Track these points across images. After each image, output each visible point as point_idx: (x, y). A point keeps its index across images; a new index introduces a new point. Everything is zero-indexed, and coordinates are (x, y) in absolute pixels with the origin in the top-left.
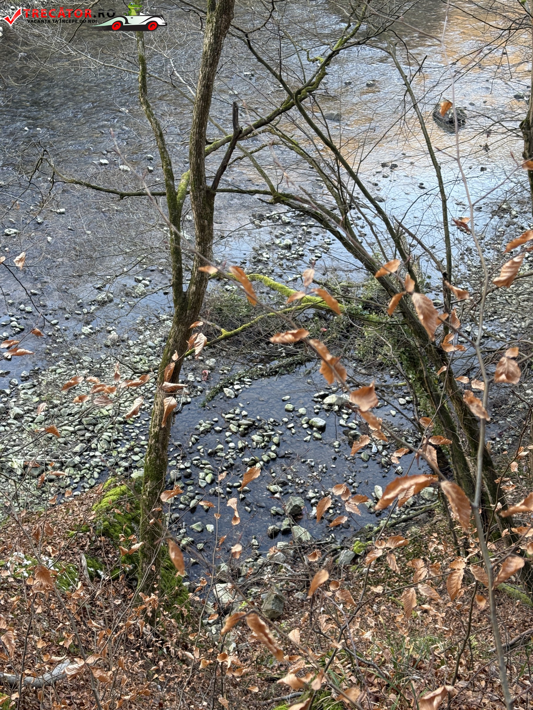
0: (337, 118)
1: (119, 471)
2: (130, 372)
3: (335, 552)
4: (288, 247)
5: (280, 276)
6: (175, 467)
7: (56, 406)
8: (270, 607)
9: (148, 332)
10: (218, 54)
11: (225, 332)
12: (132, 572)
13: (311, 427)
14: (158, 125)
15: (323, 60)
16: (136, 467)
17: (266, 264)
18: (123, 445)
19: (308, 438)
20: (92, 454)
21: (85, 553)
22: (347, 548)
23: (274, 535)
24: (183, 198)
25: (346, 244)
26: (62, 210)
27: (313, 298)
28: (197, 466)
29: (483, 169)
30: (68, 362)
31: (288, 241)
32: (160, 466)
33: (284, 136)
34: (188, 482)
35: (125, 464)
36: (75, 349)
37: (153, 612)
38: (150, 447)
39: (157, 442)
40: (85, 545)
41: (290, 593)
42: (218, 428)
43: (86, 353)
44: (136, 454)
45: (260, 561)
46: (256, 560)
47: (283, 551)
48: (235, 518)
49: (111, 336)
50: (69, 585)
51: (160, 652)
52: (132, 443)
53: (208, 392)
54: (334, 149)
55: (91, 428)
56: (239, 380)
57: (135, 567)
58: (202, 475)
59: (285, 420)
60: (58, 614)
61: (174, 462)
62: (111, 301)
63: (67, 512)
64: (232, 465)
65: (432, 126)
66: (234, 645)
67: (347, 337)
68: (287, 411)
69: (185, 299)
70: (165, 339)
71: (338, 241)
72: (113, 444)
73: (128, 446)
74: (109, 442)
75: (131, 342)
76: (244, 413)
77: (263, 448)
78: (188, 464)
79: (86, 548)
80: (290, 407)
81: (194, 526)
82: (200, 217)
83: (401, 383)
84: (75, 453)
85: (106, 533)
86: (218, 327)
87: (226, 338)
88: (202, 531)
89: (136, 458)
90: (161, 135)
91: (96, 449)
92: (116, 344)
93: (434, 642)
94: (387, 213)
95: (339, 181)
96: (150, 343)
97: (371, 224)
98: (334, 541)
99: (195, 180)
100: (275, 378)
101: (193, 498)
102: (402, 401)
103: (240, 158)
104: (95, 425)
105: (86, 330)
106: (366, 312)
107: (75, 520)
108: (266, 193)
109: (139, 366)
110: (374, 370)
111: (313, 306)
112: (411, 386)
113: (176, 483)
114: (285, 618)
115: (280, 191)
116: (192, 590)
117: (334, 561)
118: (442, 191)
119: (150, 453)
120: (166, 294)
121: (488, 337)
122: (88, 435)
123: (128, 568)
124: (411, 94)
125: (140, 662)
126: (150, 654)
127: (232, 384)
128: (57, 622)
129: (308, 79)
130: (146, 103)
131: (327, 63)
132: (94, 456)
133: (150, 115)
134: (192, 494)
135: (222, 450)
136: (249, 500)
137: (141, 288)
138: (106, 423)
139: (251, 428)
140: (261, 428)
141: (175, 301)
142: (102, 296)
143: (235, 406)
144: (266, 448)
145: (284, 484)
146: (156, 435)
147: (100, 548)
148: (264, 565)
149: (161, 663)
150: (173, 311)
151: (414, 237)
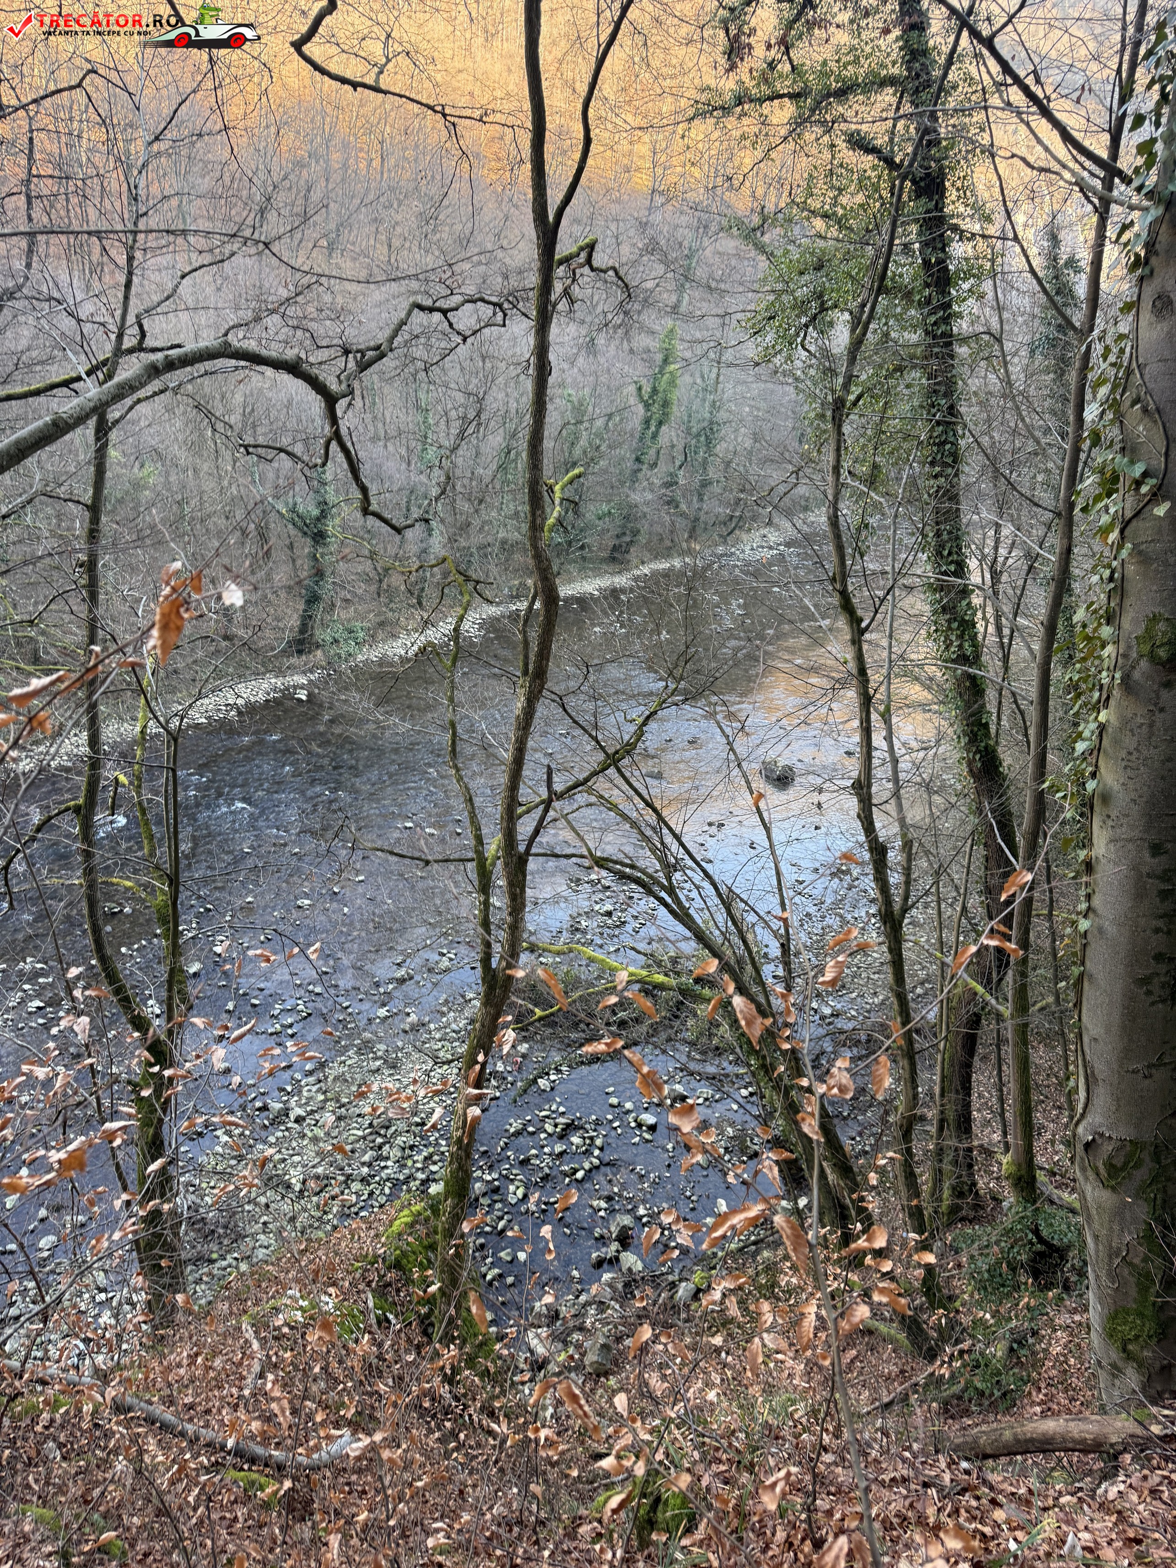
0: (659, 776)
1: (414, 1185)
2: (431, 1063)
3: (673, 1285)
4: (609, 914)
5: (601, 946)
6: (480, 1179)
7: (343, 1106)
8: (595, 1358)
9: (452, 1014)
10: (532, 717)
11: (539, 1012)
12: (428, 1316)
13: (640, 1125)
14: (467, 789)
15: (641, 720)
16: (434, 1180)
17: (584, 932)
18: (419, 1152)
19: (637, 1139)
20: (383, 1164)
21: (373, 1291)
22: (687, 1280)
23: (599, 1264)
24: (494, 864)
25: (672, 912)
26: (361, 878)
27: (638, 971)
28: (506, 1177)
29: (817, 828)
30: (359, 1053)
31: (609, 907)
32: (463, 1179)
33: (602, 797)
34: (496, 1197)
35: (421, 1176)
36: (367, 1035)
37: (453, 1368)
38: (452, 1155)
39: (459, 1149)
40: (372, 1281)
41: (619, 1339)
42: (531, 1129)
43: (380, 1040)
44: (435, 1163)
45: (583, 1298)
46: (577, 1297)
47: (610, 1286)
48: (550, 1251)
49: (409, 1020)
50: (352, 1332)
51: (460, 1421)
52: (431, 1150)
53: (519, 1084)
54: (655, 810)
55: (382, 1132)
56: (556, 1069)
57: (431, 1311)
58: (512, 1188)
59: (610, 1117)
60: (338, 1372)
61: (478, 1173)
62: (411, 978)
63: (352, 1239)
64: (548, 1175)
65: (759, 784)
66: (551, 1410)
67: (677, 1017)
68: (612, 1106)
69: (494, 977)
70: (472, 1021)
71: (662, 908)
72: (407, 1151)
73: (425, 1154)
74: (404, 1149)
75: (432, 1026)
76: (562, 1109)
77: (584, 1153)
78: (495, 1175)
79: (374, 1285)
80: (614, 1101)
81: (502, 1254)
82: (511, 884)
83: (742, 1071)
84: (363, 1164)
85: (397, 1265)
86: (531, 1006)
87: (541, 1019)
88: (511, 1262)
89: (434, 1168)
90: (471, 800)
91: (387, 1158)
92: (415, 1028)
93: (794, 1402)
94: (716, 878)
95: (662, 843)
96: (454, 1026)
97: (698, 888)
98: (671, 1271)
99: (506, 846)
100: (596, 1066)
101: (501, 1218)
102: (744, 1093)
103: (555, 820)
104: (387, 1128)
105: (382, 1012)
106: (698, 987)
107: (361, 1248)
108: (582, 857)
109: (441, 1054)
110: (711, 1054)
111: (637, 982)
112: (753, 1074)
113: (481, 1200)
114: (613, 1373)
115: (599, 854)
116: (500, 1338)
117: (672, 1297)
118: (773, 853)
119: (451, 1163)
120: (473, 968)
121: (837, 1016)
122: (379, 1140)
123: (423, 1311)
124: (735, 753)
125: (437, 1435)
126: (448, 1424)
127: (548, 1074)
128: (337, 1381)
129: (626, 738)
130: (456, 767)
131: (645, 723)
132: (386, 1167)
133: (460, 779)
134: (500, 1214)
135: (537, 1156)
136: (569, 1219)
137: (445, 963)
138: (402, 1126)
139: (570, 1128)
140: (582, 1128)
141: (483, 979)
142: (401, 973)
143: (550, 1101)
144: (588, 1153)
145: (609, 1199)
146: (460, 1140)
147: (389, 1284)
148: (587, 1304)
149: (462, 1436)
150: (481, 989)
151: (746, 903)
